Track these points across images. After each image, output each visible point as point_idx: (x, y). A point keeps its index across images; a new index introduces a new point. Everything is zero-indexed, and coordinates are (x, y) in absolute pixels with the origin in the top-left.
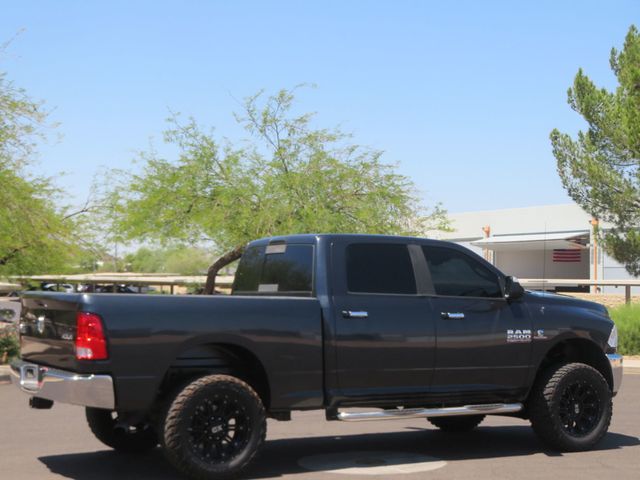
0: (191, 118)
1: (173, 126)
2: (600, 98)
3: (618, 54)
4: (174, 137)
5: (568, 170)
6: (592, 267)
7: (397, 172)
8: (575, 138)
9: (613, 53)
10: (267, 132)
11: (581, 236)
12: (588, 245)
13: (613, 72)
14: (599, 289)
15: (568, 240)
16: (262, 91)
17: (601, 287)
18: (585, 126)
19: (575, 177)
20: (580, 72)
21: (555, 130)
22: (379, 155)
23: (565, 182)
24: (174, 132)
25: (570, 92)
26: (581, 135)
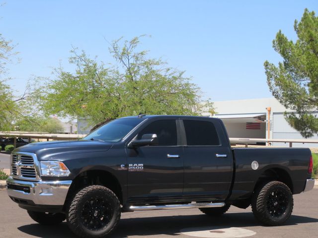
0: (83, 51)
1: (74, 55)
2: (290, 45)
3: (299, 23)
4: (74, 61)
5: (273, 82)
6: (267, 132)
7: (190, 82)
8: (277, 66)
9: (296, 22)
10: (123, 59)
11: (261, 116)
12: (265, 121)
13: (296, 32)
14: (270, 144)
15: (254, 118)
16: (122, 37)
17: (272, 143)
18: (282, 60)
19: (276, 85)
20: (280, 32)
21: (267, 61)
22: (183, 73)
23: (271, 88)
24: (75, 58)
25: (274, 42)
26: (280, 64)
